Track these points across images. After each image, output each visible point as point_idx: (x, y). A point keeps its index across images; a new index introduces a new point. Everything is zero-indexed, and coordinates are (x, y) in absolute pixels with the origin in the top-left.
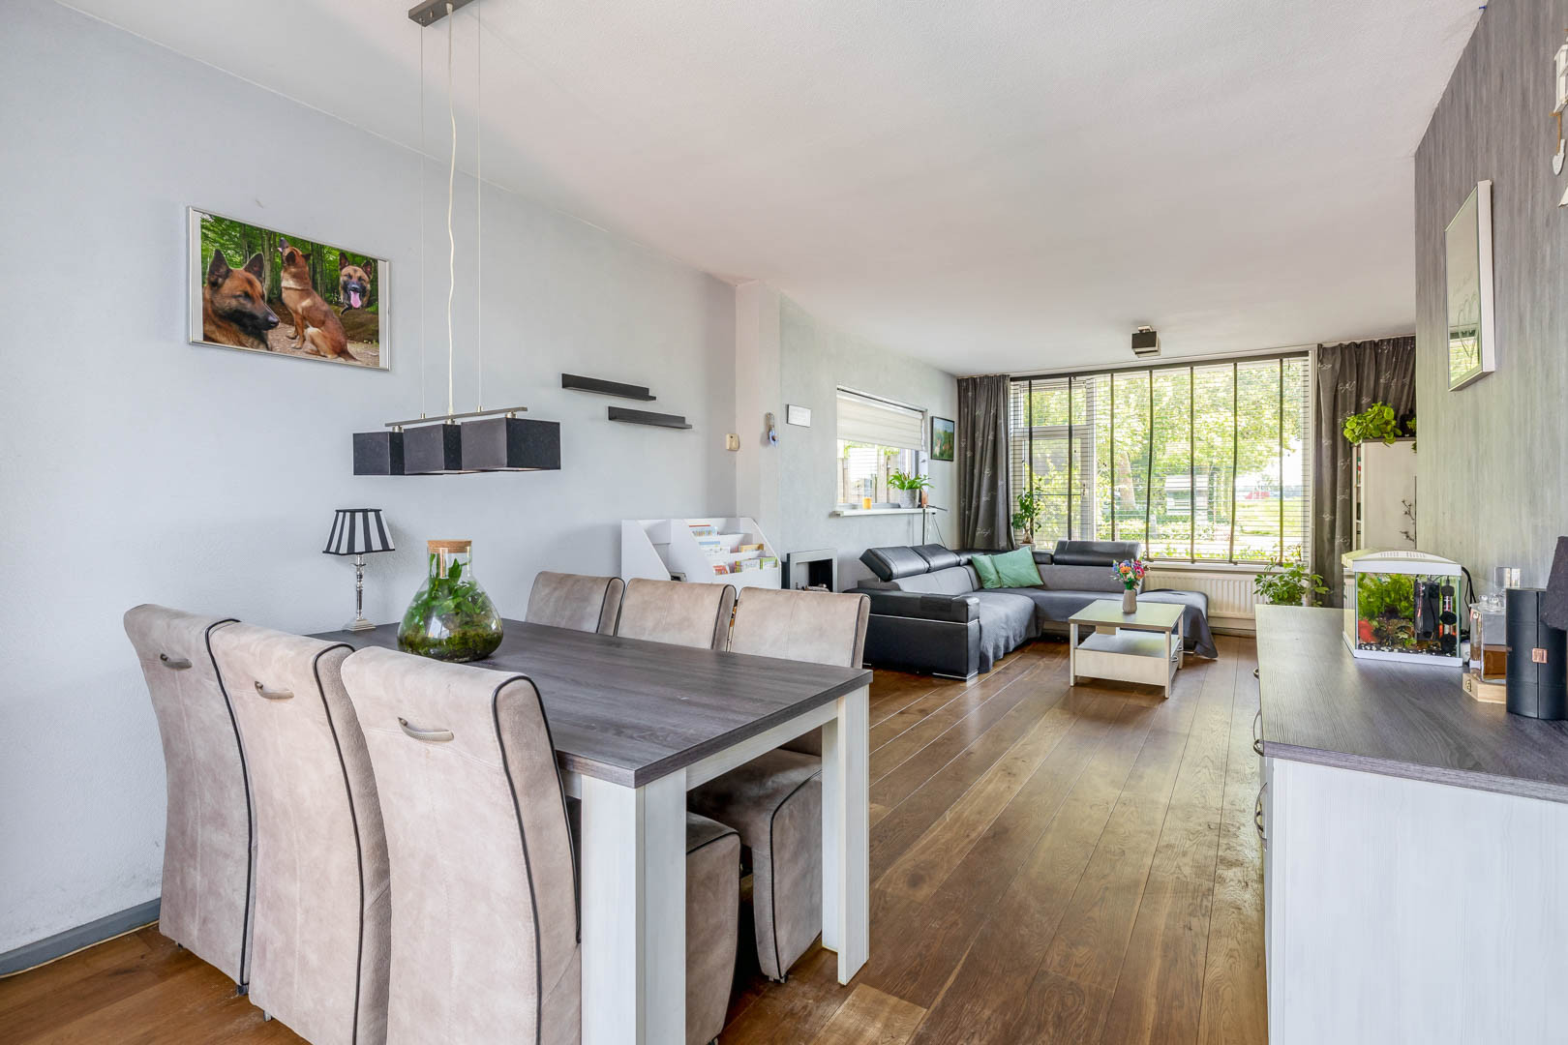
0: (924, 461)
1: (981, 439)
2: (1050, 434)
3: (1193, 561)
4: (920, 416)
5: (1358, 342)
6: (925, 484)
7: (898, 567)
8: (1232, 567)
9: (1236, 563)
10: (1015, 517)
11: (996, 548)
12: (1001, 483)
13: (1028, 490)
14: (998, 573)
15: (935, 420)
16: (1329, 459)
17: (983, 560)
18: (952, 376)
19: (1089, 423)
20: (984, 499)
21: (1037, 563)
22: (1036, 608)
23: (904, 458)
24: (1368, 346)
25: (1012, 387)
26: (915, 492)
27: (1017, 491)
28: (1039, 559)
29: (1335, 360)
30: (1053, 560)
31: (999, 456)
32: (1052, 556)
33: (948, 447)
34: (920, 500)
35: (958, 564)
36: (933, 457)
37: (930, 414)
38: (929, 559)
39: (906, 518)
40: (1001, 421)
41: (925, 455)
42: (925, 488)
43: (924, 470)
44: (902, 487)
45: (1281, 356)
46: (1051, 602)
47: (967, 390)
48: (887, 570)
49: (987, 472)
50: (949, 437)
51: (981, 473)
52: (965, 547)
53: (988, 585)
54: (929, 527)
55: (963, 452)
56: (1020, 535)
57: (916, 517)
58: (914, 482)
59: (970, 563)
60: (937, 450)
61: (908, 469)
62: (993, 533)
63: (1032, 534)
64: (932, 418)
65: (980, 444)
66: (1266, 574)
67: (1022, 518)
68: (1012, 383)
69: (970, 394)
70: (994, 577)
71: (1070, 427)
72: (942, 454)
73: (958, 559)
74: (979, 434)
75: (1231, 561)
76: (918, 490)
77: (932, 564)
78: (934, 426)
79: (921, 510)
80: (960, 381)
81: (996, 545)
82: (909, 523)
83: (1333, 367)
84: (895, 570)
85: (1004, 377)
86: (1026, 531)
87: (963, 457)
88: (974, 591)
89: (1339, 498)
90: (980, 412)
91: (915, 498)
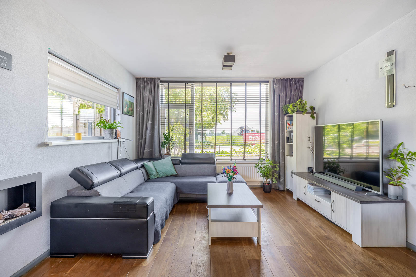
0: (118, 115)
1: (147, 107)
2: (177, 106)
3: (231, 159)
4: (116, 91)
5: (285, 78)
6: (119, 126)
7: (97, 178)
8: (244, 161)
9: (246, 160)
10: (162, 143)
11: (154, 157)
12: (156, 127)
13: (168, 131)
14: (156, 170)
15: (124, 94)
16: (277, 120)
17: (149, 164)
18: (133, 76)
19: (193, 103)
20: (148, 134)
21: (174, 164)
22: (177, 188)
23: (107, 112)
24: (289, 80)
25: (161, 85)
26: (113, 130)
27: (163, 131)
28: (175, 162)
29: (279, 84)
30: (180, 162)
31: (155, 115)
32: (180, 161)
33: (131, 109)
34: (116, 135)
35: (137, 168)
36: (123, 113)
37: (122, 91)
38: (121, 168)
39: (107, 145)
40: (156, 99)
41: (119, 112)
42: (119, 129)
43: (118, 119)
44: (105, 127)
45: (260, 82)
46: (183, 184)
47: (140, 84)
48: (90, 182)
49: (150, 122)
50: (132, 105)
51: (147, 122)
52: (139, 159)
53: (152, 177)
54: (121, 149)
55: (138, 113)
56: (164, 151)
57: (113, 144)
58: (112, 125)
59: (143, 166)
60: (125, 110)
61: (109, 117)
62: (152, 150)
63: (169, 150)
64: (123, 93)
65: (146, 109)
66: (259, 164)
67: (165, 143)
68: (161, 83)
69: (142, 86)
70: (155, 173)
71: (185, 104)
72: (128, 112)
73: (137, 165)
74: (146, 105)
75: (244, 159)
76: (114, 129)
77: (122, 171)
78: (124, 97)
79: (116, 140)
80: (137, 79)
81: (154, 155)
82: (109, 148)
83: (279, 86)
84: (96, 181)
85: (157, 79)
86: (167, 149)
87: (138, 115)
88: (145, 182)
89: (281, 135)
90: (147, 94)
91: (112, 134)
